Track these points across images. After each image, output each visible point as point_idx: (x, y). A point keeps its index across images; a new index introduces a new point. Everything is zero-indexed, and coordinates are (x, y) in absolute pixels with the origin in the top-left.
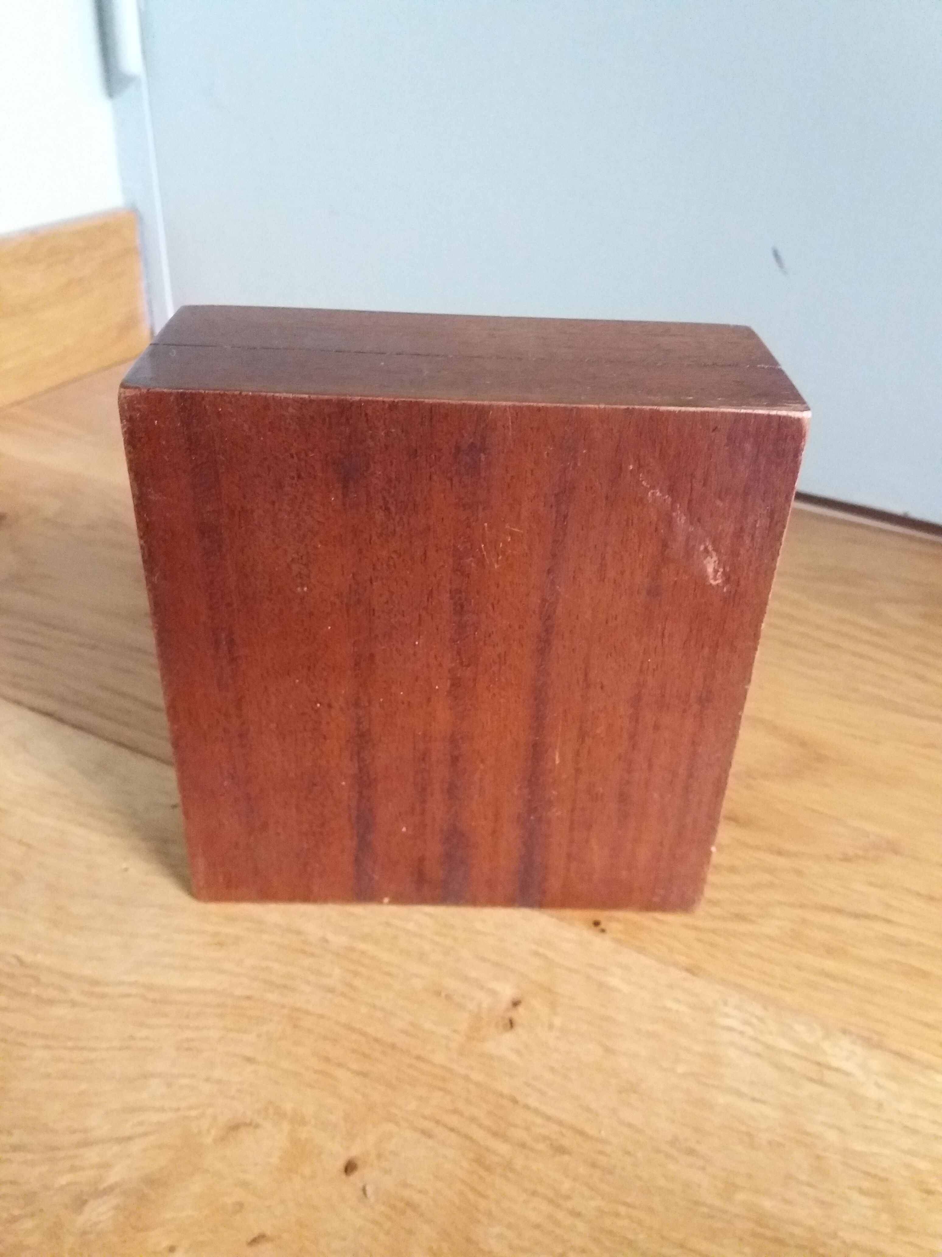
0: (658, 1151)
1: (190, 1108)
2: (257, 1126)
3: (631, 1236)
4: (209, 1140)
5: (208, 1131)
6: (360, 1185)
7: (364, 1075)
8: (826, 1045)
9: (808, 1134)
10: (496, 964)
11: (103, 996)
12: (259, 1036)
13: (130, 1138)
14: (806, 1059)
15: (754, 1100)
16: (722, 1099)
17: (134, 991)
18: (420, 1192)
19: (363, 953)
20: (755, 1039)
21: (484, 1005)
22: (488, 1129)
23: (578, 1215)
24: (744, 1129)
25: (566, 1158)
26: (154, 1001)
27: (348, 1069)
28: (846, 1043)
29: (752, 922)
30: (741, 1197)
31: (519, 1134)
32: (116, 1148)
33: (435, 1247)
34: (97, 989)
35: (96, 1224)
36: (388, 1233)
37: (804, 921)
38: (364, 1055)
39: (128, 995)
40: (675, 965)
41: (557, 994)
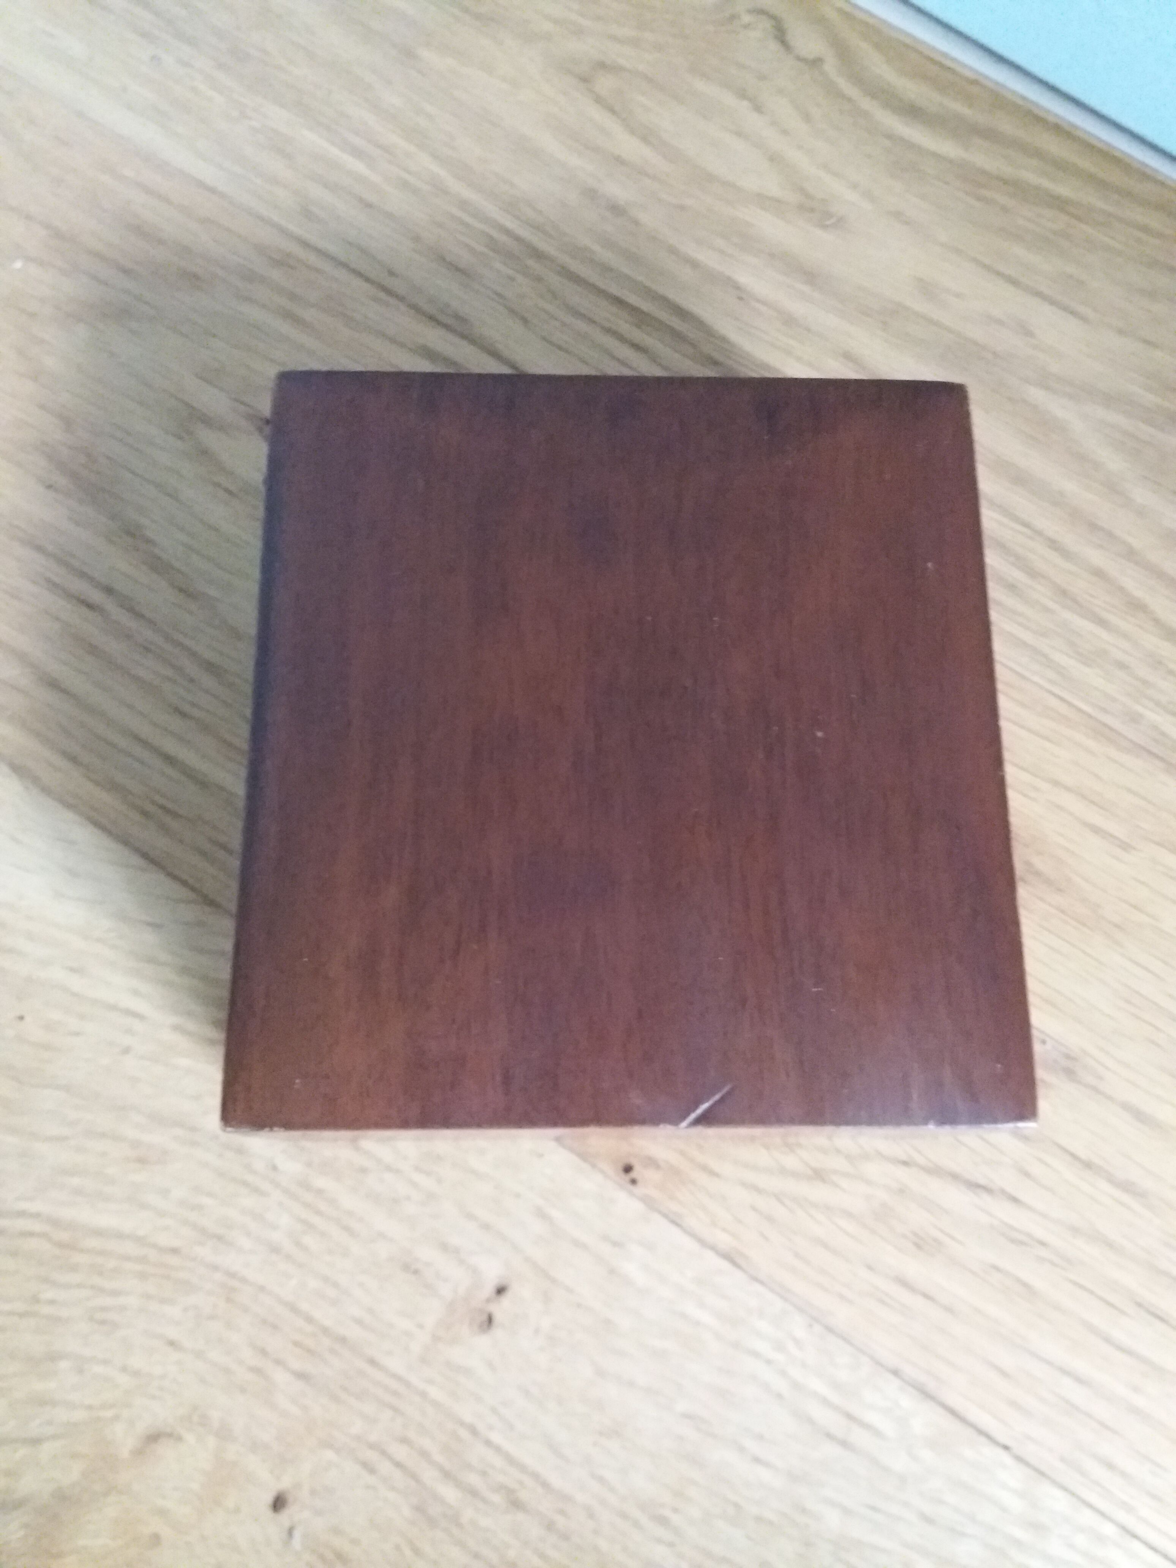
0: (625, 1516)
1: (104, 1406)
2: (179, 1439)
4: (125, 1452)
5: (124, 1439)
6: (288, 1526)
7: (305, 1378)
8: (866, 1390)
9: (804, 1511)
10: (486, 1227)
12: (186, 1310)
13: (39, 1440)
14: (836, 1408)
15: (757, 1460)
16: (718, 1454)
17: (37, 1227)
18: (353, 1541)
19: (320, 1192)
20: (783, 1373)
21: (461, 1290)
22: (440, 1468)
24: (733, 1497)
25: (520, 1516)
26: (60, 1245)
27: (287, 1369)
28: (891, 1387)
29: (833, 1185)
31: (473, 1479)
37: (902, 1191)
38: (309, 1351)
39: (31, 1234)
40: (713, 1248)
41: (554, 1281)
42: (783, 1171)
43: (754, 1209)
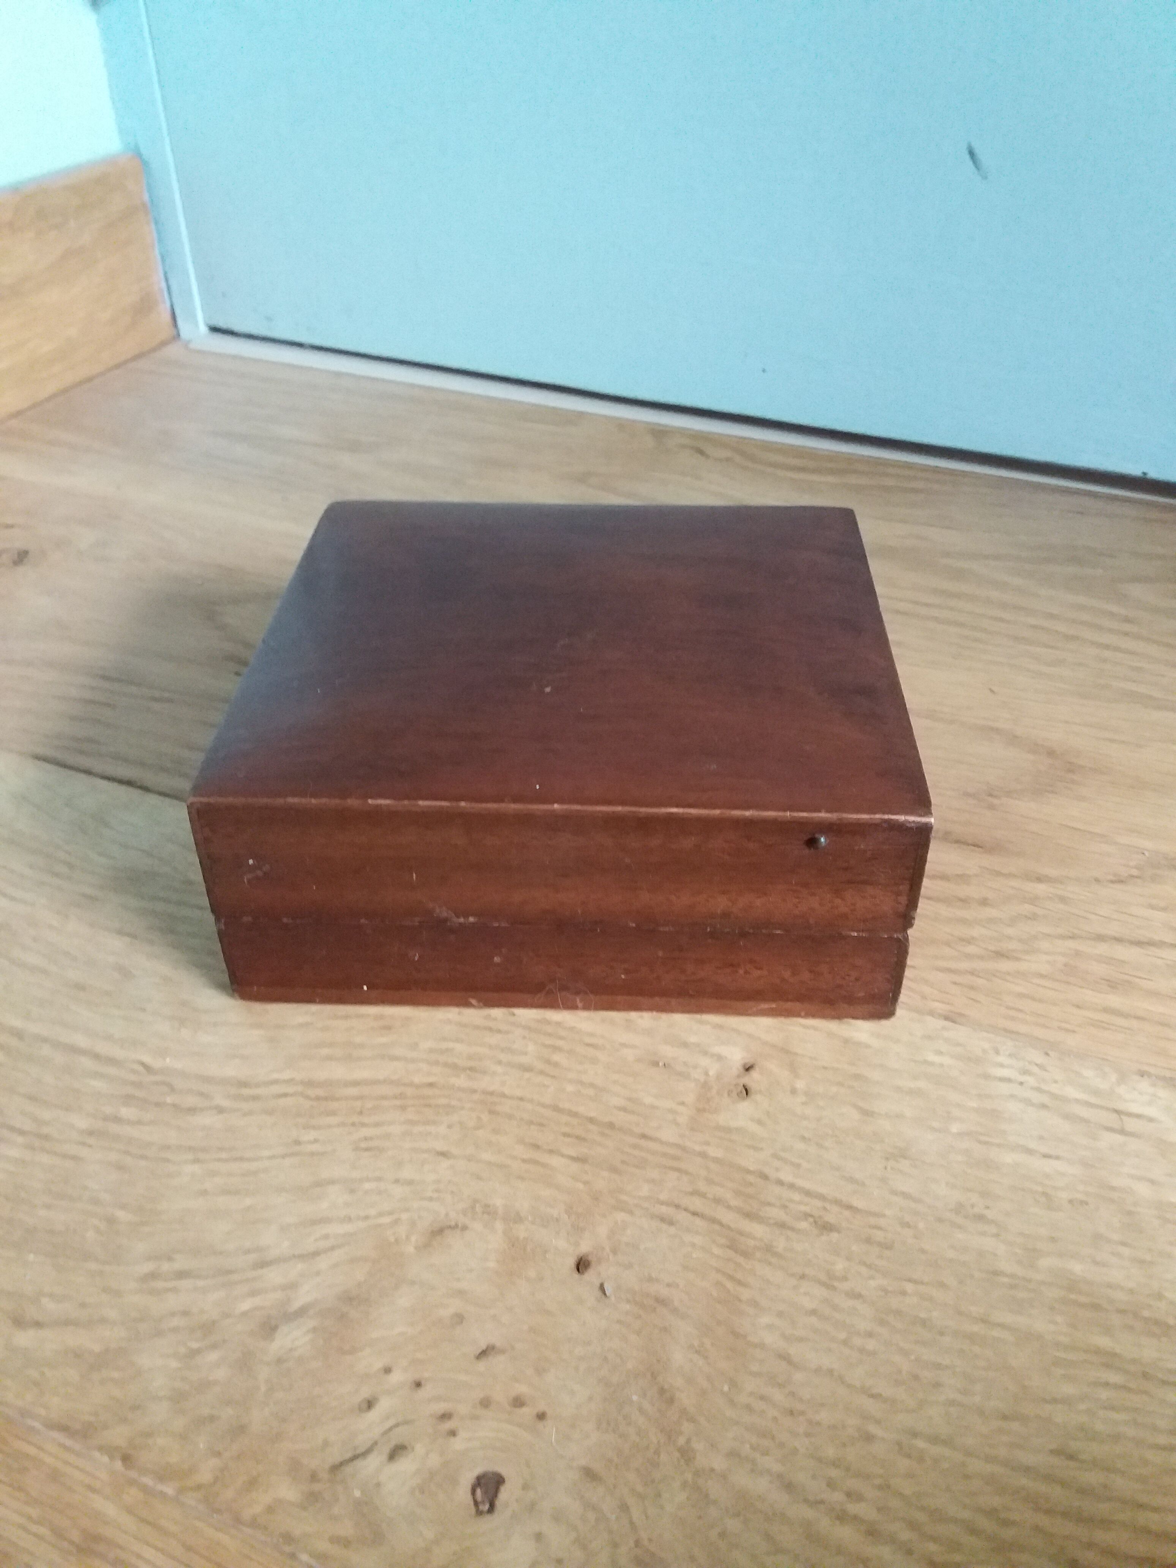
0: (940, 1220)
1: (381, 1214)
2: (465, 1228)
3: (923, 1315)
4: (410, 1249)
5: (408, 1238)
6: (597, 1284)
7: (581, 1160)
8: (1122, 1090)
9: (1113, 1189)
11: (255, 1098)
12: (450, 1127)
13: (316, 1254)
14: (1102, 1107)
15: (1046, 1156)
16: (1009, 1158)
17: (290, 1090)
18: (669, 1285)
19: (558, 1024)
20: (1039, 1090)
21: (711, 1073)
22: (739, 1210)
23: (858, 1296)
24: (1040, 1189)
25: (835, 1236)
26: (317, 1099)
27: (563, 1156)
28: (1144, 1085)
29: (1018, 959)
30: (1045, 1263)
31: (775, 1213)
32: (300, 1266)
33: (696, 1343)
34: (246, 1091)
35: (291, 1350)
36: (638, 1333)
37: (1078, 954)
38: (578, 1137)
39: (285, 1095)
40: (932, 1013)
41: (796, 1054)
42: (969, 957)
43: (955, 983)
